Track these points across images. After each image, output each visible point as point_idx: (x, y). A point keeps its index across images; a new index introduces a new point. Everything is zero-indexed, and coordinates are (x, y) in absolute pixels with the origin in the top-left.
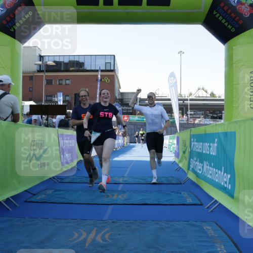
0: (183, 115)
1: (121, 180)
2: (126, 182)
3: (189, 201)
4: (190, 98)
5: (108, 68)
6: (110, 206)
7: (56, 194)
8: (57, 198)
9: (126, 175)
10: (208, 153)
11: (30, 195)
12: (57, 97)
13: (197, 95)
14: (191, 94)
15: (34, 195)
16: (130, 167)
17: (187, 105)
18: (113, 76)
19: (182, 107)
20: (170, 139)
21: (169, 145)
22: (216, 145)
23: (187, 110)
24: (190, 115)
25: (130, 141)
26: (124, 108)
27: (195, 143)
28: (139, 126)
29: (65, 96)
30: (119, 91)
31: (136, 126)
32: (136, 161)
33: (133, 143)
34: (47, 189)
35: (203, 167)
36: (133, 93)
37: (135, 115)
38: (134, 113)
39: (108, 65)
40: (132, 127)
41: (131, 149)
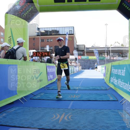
0: (108, 55)
1: (77, 88)
2: (80, 89)
3: (111, 99)
4: (111, 47)
5: (71, 33)
6: (72, 101)
7: (46, 95)
8: (46, 97)
9: (80, 86)
10: (121, 74)
11: (33, 96)
13: (115, 46)
14: (111, 45)
15: (35, 96)
16: (82, 81)
17: (110, 50)
18: (73, 37)
19: (107, 51)
20: (102, 67)
21: (102, 70)
22: (125, 70)
23: (110, 53)
24: (111, 55)
26: (79, 52)
27: (114, 70)
29: (50, 47)
30: (76, 44)
31: (85, 61)
32: (85, 78)
33: (83, 69)
34: (41, 93)
35: (118, 82)
36: (83, 45)
37: (84, 56)
38: (83, 55)
39: (71, 31)
40: (83, 61)
41: (82, 72)
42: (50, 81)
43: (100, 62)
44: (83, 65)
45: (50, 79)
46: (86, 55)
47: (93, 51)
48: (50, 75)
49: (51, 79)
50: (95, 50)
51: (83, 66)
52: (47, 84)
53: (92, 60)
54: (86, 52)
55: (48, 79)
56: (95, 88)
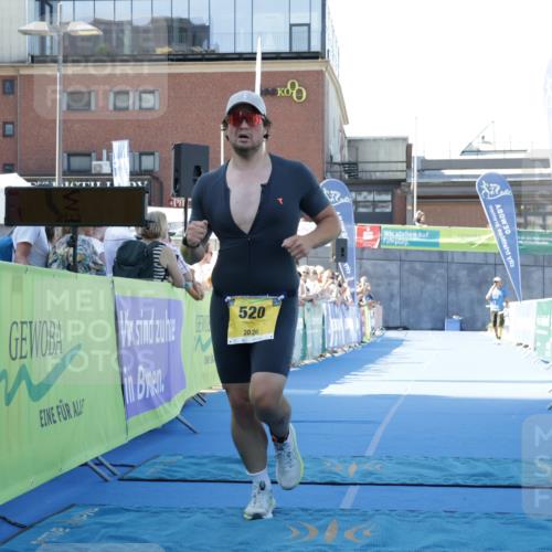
1: (351, 471)
2: (369, 480)
5: (300, 47)
7: (108, 526)
9: (370, 452)
11: (7, 530)
12: (109, 158)
15: (23, 528)
16: (387, 419)
18: (320, 74)
20: (541, 312)
21: (537, 338)
25: (385, 321)
26: (360, 198)
28: (418, 266)
29: (138, 152)
30: (342, 131)
31: (406, 266)
33: (396, 328)
34: (72, 506)
36: (395, 139)
37: (404, 223)
38: (398, 217)
39: (300, 32)
40: (393, 268)
41: (387, 353)
42: (141, 416)
43: (526, 276)
44: (392, 296)
45: (140, 396)
46: (416, 216)
47: (473, 184)
48: (141, 368)
49: (149, 404)
50: (489, 179)
51: (396, 304)
52: (122, 440)
53: (464, 253)
54: (418, 197)
55: (130, 398)
56: (486, 475)
